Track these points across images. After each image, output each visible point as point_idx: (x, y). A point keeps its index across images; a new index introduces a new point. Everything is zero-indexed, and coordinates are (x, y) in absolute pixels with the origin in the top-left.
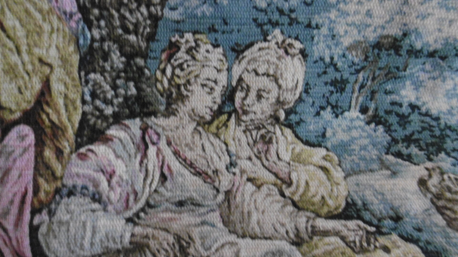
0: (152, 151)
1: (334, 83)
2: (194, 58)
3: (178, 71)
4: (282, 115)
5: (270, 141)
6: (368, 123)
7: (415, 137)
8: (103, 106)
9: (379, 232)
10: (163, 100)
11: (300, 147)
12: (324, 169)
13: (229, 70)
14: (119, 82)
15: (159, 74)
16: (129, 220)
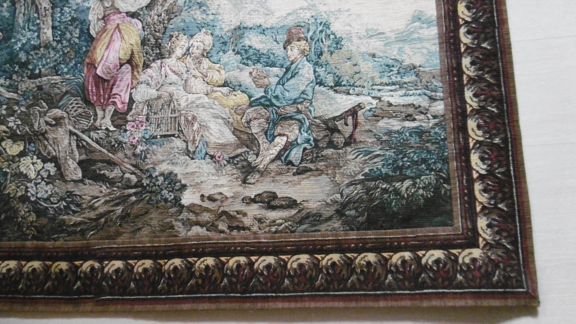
0: (163, 68)
1: (223, 43)
2: (178, 39)
3: (173, 44)
4: (205, 54)
5: (201, 63)
6: (235, 55)
7: (251, 57)
8: (149, 57)
9: (234, 90)
10: (167, 53)
11: (211, 64)
12: (219, 71)
13: (189, 42)
14: (154, 48)
15: (166, 45)
16: (157, 90)
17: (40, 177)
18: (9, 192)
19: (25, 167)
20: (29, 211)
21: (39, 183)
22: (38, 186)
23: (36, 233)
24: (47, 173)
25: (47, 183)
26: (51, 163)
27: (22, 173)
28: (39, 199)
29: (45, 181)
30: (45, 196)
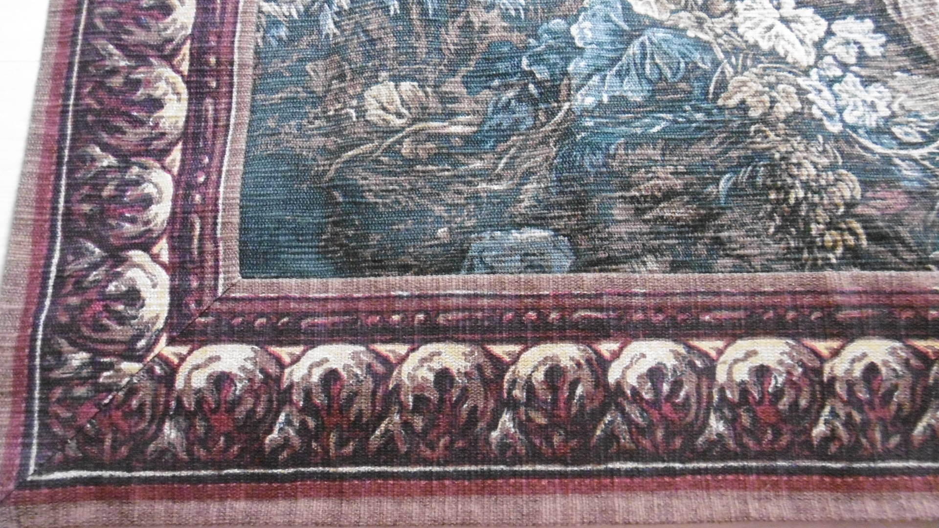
17: (828, 60)
18: (743, 102)
19: (760, 29)
20: (833, 167)
21: (837, 80)
22: (836, 87)
23: (864, 243)
24: (854, 50)
25: (867, 81)
26: (861, 18)
27: (756, 46)
28: (854, 128)
29: (857, 75)
30: (871, 121)
